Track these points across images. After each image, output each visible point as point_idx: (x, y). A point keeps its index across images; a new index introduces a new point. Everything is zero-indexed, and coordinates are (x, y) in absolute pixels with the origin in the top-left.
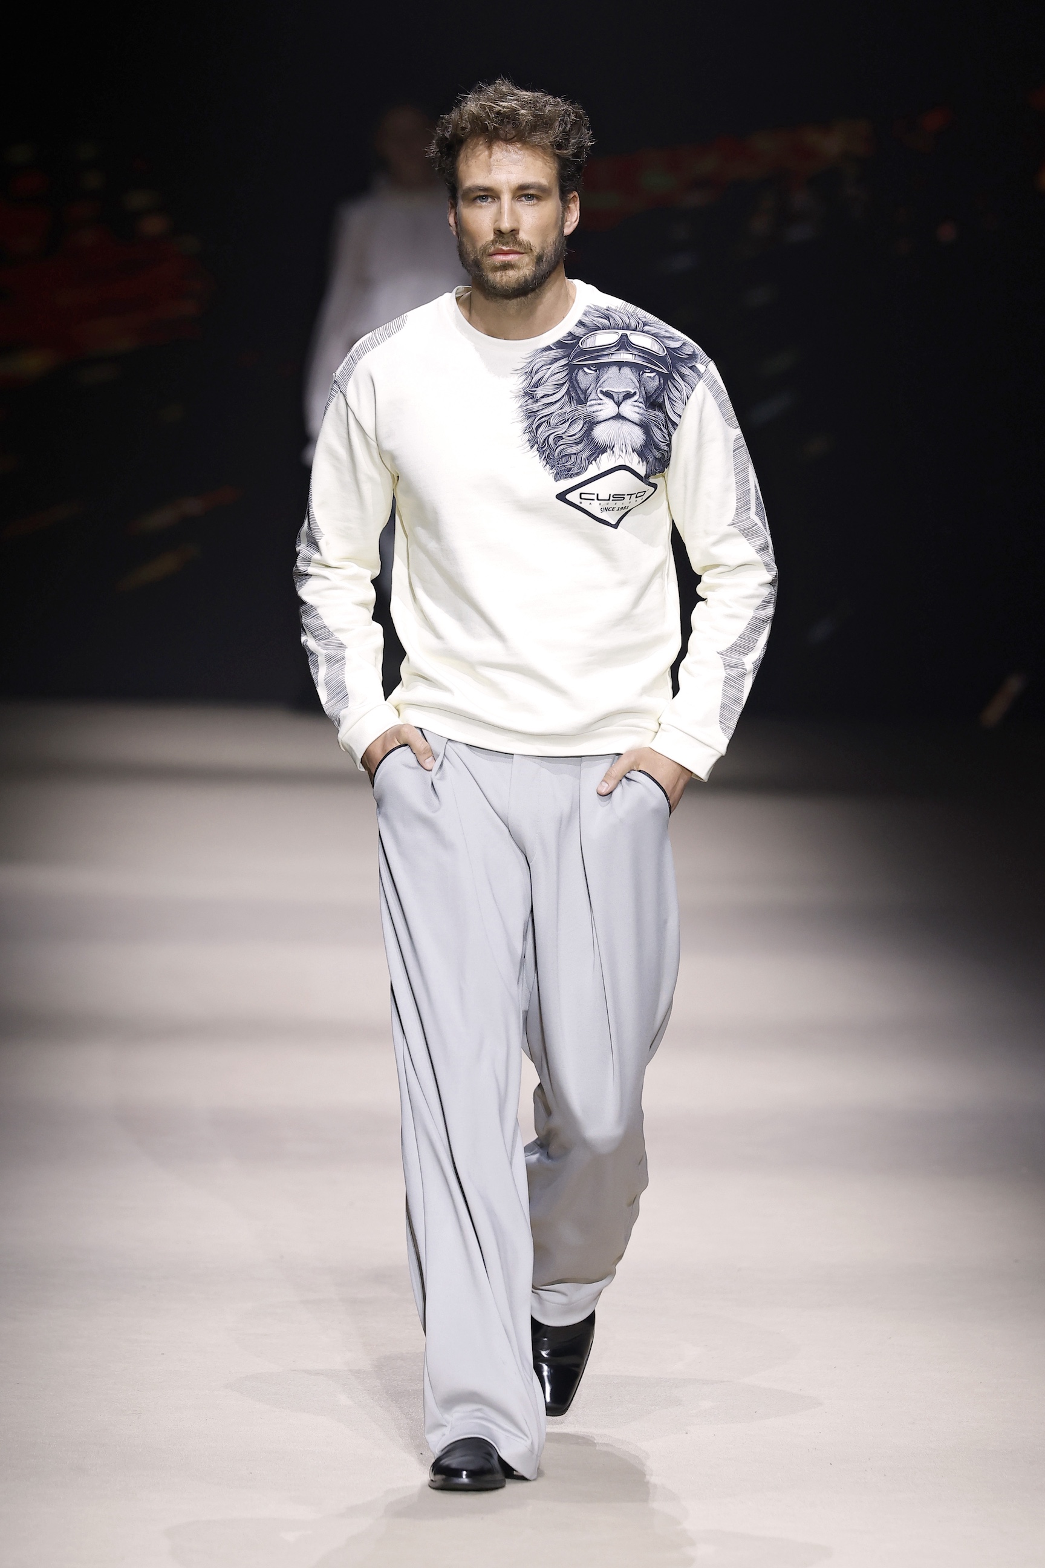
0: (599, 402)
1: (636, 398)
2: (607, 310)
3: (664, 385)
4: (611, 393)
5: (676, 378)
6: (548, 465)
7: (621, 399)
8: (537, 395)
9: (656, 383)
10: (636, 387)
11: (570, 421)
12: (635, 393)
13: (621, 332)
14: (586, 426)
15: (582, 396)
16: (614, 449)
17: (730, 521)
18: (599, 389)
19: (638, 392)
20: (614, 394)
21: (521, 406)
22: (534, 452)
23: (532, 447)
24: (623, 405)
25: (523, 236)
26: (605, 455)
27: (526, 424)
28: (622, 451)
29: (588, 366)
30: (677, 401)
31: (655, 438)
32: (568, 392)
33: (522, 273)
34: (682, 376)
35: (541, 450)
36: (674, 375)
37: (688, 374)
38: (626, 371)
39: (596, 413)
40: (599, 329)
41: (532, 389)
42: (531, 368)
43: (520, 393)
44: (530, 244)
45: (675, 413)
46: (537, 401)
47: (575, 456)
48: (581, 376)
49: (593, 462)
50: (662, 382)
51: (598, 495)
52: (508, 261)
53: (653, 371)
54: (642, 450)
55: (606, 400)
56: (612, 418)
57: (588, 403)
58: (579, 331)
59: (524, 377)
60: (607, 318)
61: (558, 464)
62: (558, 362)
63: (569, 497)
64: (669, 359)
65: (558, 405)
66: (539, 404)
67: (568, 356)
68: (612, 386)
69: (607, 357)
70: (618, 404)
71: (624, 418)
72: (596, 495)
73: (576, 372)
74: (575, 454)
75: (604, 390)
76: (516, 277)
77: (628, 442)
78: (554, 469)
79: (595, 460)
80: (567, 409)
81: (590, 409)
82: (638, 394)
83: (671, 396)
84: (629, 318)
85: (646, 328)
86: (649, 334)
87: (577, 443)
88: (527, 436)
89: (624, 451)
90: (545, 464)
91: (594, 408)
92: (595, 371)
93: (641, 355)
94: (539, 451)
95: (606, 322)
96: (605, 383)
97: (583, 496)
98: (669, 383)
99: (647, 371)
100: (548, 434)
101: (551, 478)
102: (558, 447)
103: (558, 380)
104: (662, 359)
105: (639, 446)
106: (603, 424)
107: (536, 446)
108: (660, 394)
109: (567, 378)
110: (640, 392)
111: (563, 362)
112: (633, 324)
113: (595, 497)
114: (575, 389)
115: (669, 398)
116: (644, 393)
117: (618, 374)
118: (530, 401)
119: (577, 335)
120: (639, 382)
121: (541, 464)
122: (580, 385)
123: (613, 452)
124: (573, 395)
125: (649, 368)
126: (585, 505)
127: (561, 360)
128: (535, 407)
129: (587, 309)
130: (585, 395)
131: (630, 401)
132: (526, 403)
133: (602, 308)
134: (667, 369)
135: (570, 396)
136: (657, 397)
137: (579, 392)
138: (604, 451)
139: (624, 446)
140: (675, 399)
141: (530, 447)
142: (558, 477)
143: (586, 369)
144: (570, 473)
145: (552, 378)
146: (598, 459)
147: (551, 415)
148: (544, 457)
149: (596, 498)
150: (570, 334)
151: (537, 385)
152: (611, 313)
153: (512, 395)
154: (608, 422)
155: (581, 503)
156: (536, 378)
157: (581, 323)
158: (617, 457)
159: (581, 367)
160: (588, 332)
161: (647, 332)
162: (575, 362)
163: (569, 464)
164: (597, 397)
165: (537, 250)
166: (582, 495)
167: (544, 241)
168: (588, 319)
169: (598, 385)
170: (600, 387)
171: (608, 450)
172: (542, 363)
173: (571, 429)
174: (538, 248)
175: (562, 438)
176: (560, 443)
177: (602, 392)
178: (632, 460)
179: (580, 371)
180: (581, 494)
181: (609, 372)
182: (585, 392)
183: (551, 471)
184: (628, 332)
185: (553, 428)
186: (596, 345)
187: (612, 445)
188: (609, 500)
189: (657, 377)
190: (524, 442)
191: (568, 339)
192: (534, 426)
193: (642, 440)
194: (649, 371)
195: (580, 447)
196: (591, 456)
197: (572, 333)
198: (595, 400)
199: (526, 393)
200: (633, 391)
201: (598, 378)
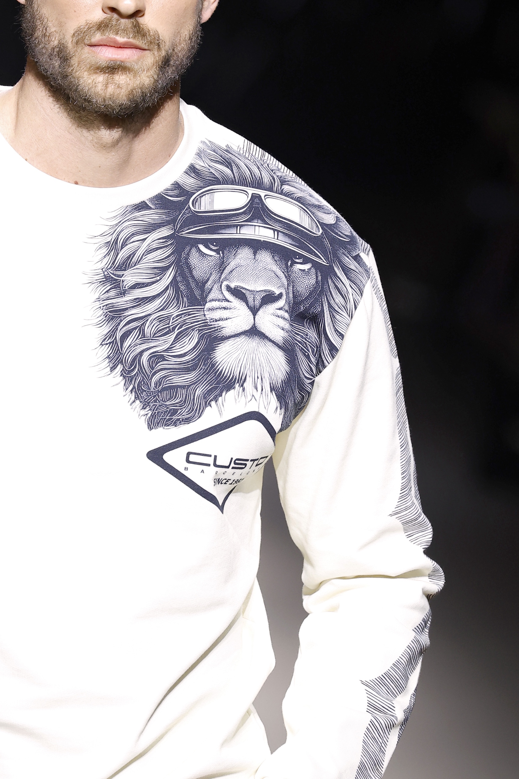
0: (225, 304)
1: (281, 303)
2: (227, 151)
3: (323, 284)
4: (243, 291)
5: (339, 274)
6: (138, 402)
7: (257, 303)
8: (125, 283)
9: (311, 280)
10: (282, 286)
11: (176, 332)
12: (280, 296)
13: (251, 191)
14: (203, 342)
15: (197, 293)
16: (245, 385)
17: (392, 508)
18: (225, 283)
19: (284, 293)
20: (248, 294)
21: (98, 299)
22: (117, 378)
23: (113, 369)
24: (260, 313)
25: (147, 21)
26: (232, 392)
27: (106, 329)
28: (256, 388)
29: (206, 243)
30: (339, 311)
31: (300, 369)
32: (174, 283)
33: (138, 82)
34: (346, 271)
35: (127, 375)
36: (336, 269)
37: (352, 267)
38: (265, 257)
39: (221, 323)
40: (217, 181)
41: (115, 272)
42: (115, 236)
43: (97, 277)
44: (159, 37)
45: (336, 330)
46: (123, 293)
47: (184, 391)
48: (194, 259)
49: (213, 403)
50: (320, 278)
51: (215, 457)
52: (122, 62)
53: (306, 260)
54: (283, 391)
55: (235, 302)
56: (244, 333)
57: (208, 305)
58: (189, 182)
59: (104, 251)
60: (228, 164)
61: (155, 401)
62: (158, 231)
63: (168, 457)
64: (327, 242)
65: (157, 303)
66: (128, 298)
67: (172, 222)
68: (243, 280)
69: (234, 231)
70: (254, 311)
71: (263, 336)
72: (213, 457)
73: (186, 250)
74: (183, 387)
75: (233, 285)
76: (130, 88)
77: (266, 375)
78: (148, 409)
79: (216, 399)
80: (173, 311)
81: (210, 315)
82: (284, 297)
83: (332, 302)
84: (259, 168)
85: (286, 188)
86: (292, 198)
87: (188, 370)
88: (105, 351)
89: (259, 389)
90: (133, 398)
91: (217, 315)
92: (217, 251)
93: (286, 231)
94: (124, 377)
95: (227, 171)
96: (234, 273)
97: (192, 458)
98: (330, 281)
99: (297, 261)
100: (139, 350)
101: (143, 423)
102: (155, 373)
103: (158, 261)
104: (317, 241)
105: (280, 381)
106: (231, 342)
107: (120, 368)
108: (316, 300)
109: (172, 258)
110: (287, 294)
111: (165, 232)
112: (266, 180)
113: (210, 460)
114: (185, 278)
115: (330, 306)
116: (291, 295)
117: (253, 262)
118: (112, 293)
119: (188, 188)
120: (288, 277)
121: (127, 398)
122: (194, 273)
123: (244, 390)
124: (182, 288)
125: (301, 256)
126: (193, 473)
127: (163, 229)
128: (121, 302)
129: (202, 146)
130: (203, 291)
131: (271, 308)
132: (107, 295)
133: (220, 148)
134: (327, 258)
135: (177, 291)
136: (311, 305)
137: (193, 285)
138: (229, 387)
139: (260, 380)
140: (337, 308)
141: (109, 368)
142: (152, 424)
143: (202, 247)
144: (175, 417)
145: (150, 256)
146: (220, 399)
147: (146, 318)
148: (131, 387)
149: (212, 463)
150: (177, 186)
151: (125, 265)
152: (233, 157)
153: (86, 279)
154: (238, 339)
155: (186, 469)
156: (123, 254)
157: (192, 170)
158: (249, 397)
159: (195, 243)
160: (202, 185)
161: (288, 195)
162: (185, 233)
163: (173, 402)
164: (221, 297)
165: (166, 47)
166: (191, 456)
167: (178, 33)
168: (203, 164)
169: (223, 276)
170: (226, 279)
171: (237, 385)
172: (132, 230)
173: (178, 345)
174: (167, 44)
175: (163, 358)
176: (159, 367)
177: (229, 288)
178: (269, 403)
179: (194, 250)
180: (189, 454)
181: (239, 256)
182: (202, 284)
183: (143, 412)
184: (262, 193)
185: (148, 340)
186: (216, 208)
187: (243, 378)
188: (228, 467)
189: (313, 270)
190: (101, 359)
191: (171, 193)
192: (119, 335)
193: (284, 373)
194: (300, 261)
195: (191, 376)
196: (210, 392)
197: (181, 184)
198: (219, 300)
199: (107, 279)
200: (277, 292)
201: (221, 266)
